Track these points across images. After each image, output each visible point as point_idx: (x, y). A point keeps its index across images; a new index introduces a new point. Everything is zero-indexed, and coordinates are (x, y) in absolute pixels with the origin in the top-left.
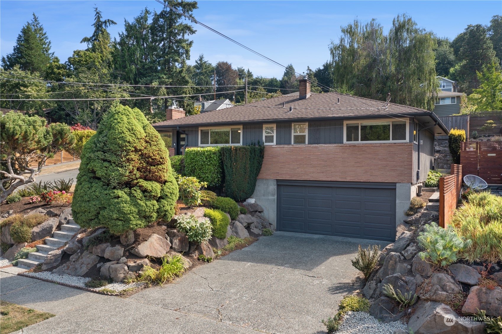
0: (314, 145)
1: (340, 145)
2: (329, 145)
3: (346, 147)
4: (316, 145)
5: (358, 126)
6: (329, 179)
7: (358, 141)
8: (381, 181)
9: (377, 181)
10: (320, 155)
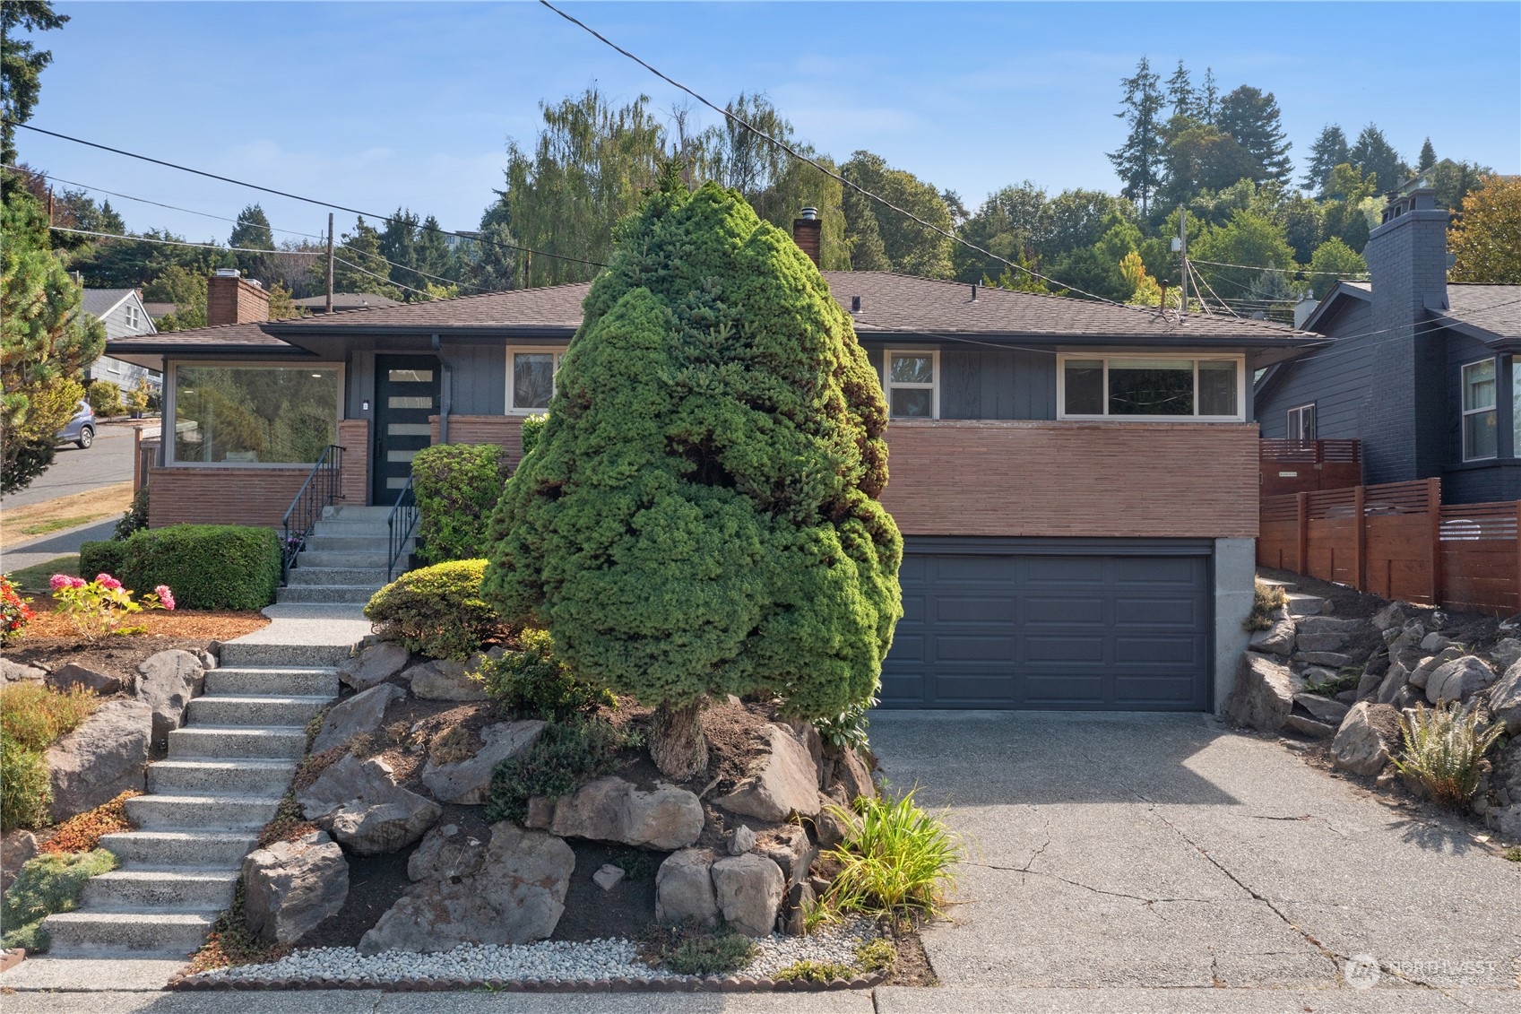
0: (967, 423)
1: (1049, 423)
2: (1016, 424)
3: (1068, 429)
4: (974, 423)
5: (1101, 371)
6: (1016, 531)
7: (1102, 413)
8: (1173, 535)
9: (1162, 534)
10: (984, 453)
